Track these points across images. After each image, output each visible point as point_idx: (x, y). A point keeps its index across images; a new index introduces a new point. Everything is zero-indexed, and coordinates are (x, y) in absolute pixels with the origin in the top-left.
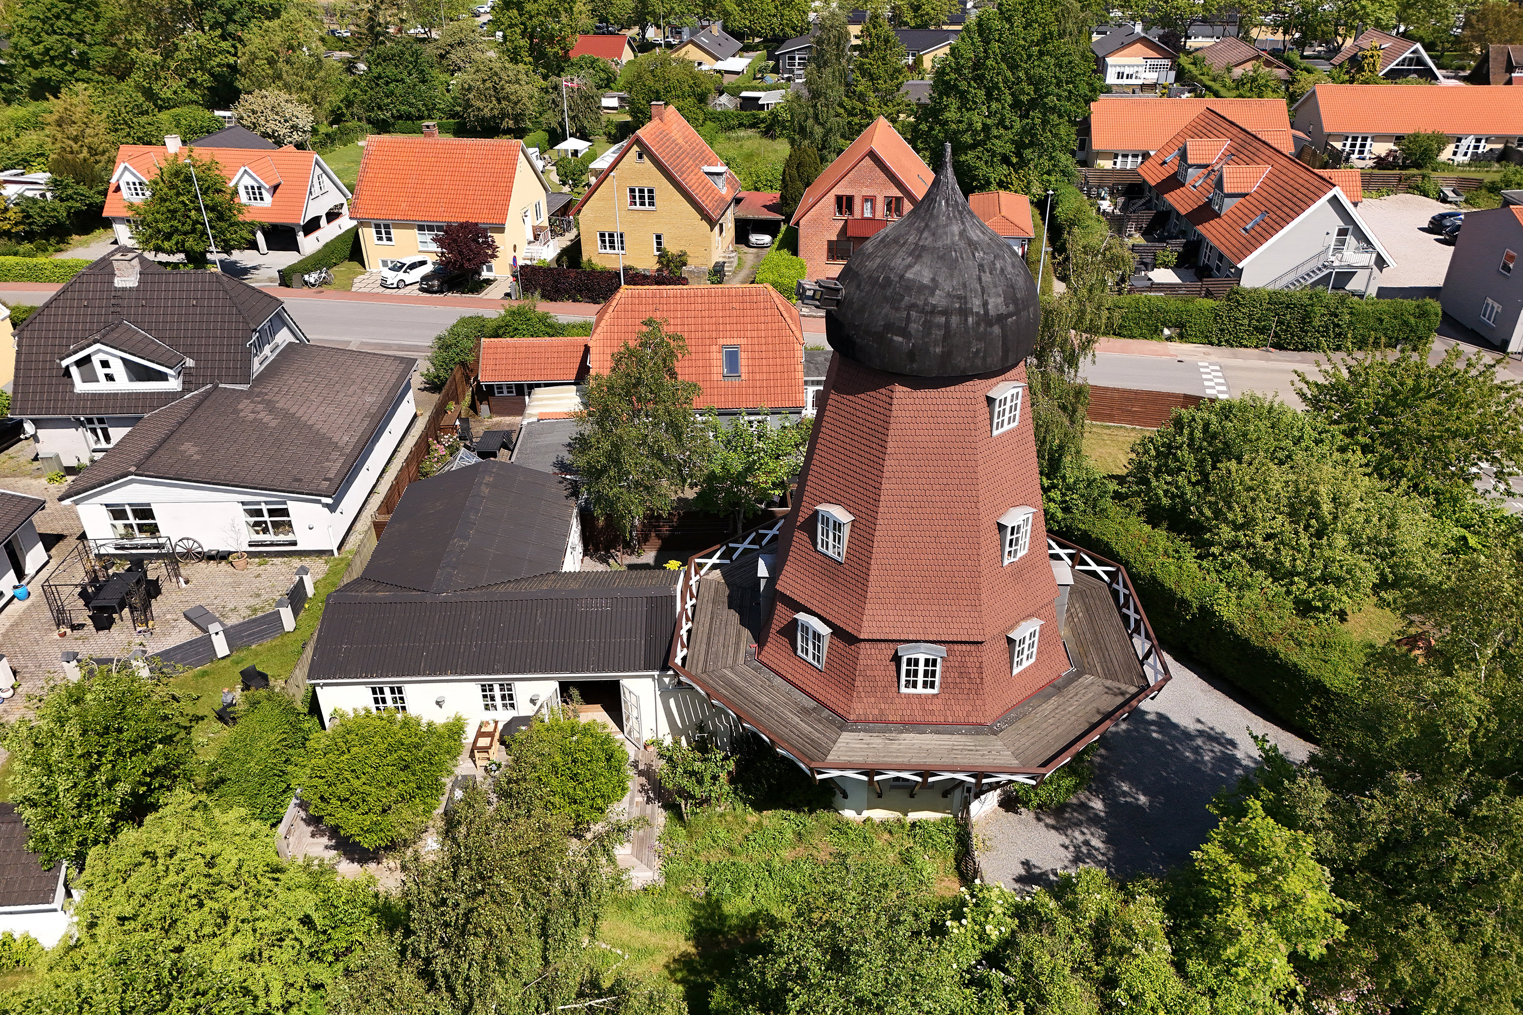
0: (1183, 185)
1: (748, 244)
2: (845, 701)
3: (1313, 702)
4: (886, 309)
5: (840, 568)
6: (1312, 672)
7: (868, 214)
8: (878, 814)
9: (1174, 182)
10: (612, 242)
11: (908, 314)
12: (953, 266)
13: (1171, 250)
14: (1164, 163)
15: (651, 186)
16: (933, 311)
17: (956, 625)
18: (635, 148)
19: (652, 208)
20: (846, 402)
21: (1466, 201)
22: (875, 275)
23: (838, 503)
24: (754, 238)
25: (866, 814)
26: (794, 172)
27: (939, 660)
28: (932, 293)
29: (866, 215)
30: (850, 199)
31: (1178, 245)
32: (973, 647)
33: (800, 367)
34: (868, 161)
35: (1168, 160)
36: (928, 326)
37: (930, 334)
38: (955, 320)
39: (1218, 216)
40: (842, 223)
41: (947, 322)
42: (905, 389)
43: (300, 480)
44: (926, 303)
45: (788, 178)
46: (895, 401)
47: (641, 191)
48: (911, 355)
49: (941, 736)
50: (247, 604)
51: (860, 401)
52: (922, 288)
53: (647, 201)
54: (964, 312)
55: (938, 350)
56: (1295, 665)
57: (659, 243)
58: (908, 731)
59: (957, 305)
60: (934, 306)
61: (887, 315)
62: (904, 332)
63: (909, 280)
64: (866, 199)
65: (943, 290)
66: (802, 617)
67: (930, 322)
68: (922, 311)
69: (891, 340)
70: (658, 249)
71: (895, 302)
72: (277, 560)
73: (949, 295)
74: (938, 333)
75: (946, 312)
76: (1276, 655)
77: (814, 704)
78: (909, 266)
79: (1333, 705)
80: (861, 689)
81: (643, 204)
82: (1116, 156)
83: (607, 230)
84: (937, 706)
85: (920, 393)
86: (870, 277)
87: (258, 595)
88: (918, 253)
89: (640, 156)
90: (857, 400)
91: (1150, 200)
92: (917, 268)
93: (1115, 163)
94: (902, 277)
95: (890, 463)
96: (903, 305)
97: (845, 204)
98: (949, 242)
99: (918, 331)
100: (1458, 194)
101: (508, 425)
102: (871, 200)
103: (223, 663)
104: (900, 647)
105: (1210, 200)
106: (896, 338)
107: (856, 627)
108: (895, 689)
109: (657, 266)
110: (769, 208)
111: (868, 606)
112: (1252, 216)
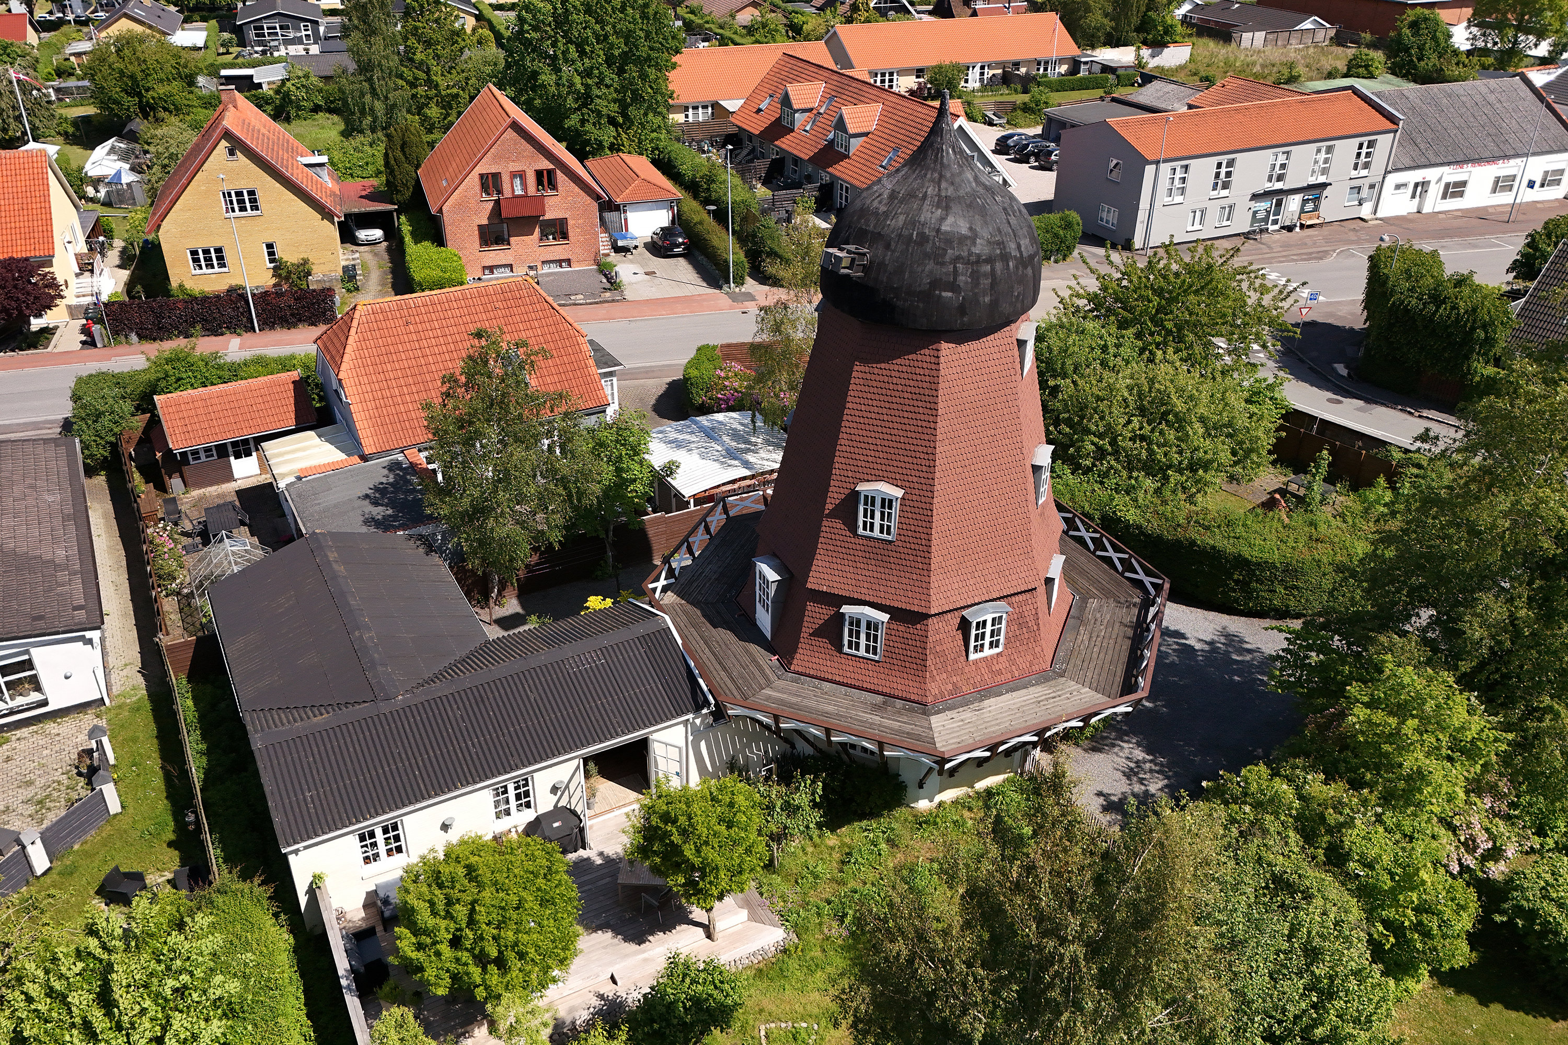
0: (792, 131)
1: (354, 241)
2: (917, 685)
3: (1236, 577)
4: (930, 266)
5: (889, 547)
6: (1230, 549)
7: (519, 191)
8: (949, 795)
9: (780, 128)
10: (208, 260)
11: (955, 267)
12: (983, 212)
13: (808, 195)
14: (759, 110)
15: (251, 187)
16: (979, 261)
17: (1014, 577)
18: (224, 143)
19: (255, 213)
20: (876, 371)
21: (1008, 123)
22: (905, 232)
23: (879, 479)
24: (362, 234)
25: (938, 798)
26: (399, 154)
27: (1004, 616)
28: (974, 244)
29: (516, 193)
30: (496, 176)
31: (813, 189)
32: (1028, 595)
33: (591, 362)
34: (510, 134)
35: (762, 106)
36: (975, 276)
37: (978, 284)
38: (999, 266)
39: (847, 157)
40: (492, 204)
41: (993, 269)
42: (951, 345)
43: (40, 618)
44: (970, 254)
45: (392, 162)
46: (942, 360)
47: (239, 194)
48: (962, 309)
49: (1014, 694)
50: (20, 798)
51: (896, 368)
52: (962, 239)
53: (248, 205)
54: (1005, 257)
55: (987, 299)
56: (1213, 547)
57: (271, 254)
58: (987, 697)
59: (998, 252)
60: (979, 256)
61: (931, 272)
62: (953, 287)
63: (946, 232)
64: (513, 175)
65: (983, 238)
66: (845, 609)
67: (977, 272)
68: (968, 263)
69: (940, 296)
70: (271, 261)
71: (938, 256)
72: (24, 732)
73: (989, 242)
74: (986, 282)
75: (990, 260)
76: (1193, 543)
77: (880, 698)
78: (942, 219)
79: (1255, 574)
80: (933, 668)
81: (243, 209)
82: (686, 109)
83: (199, 245)
84: (1003, 664)
85: (964, 347)
86: (900, 235)
87: (30, 783)
88: (945, 204)
89: (232, 152)
90: (892, 367)
91: (753, 150)
92: (950, 220)
93: (687, 116)
94: (938, 231)
95: (942, 426)
96: (947, 259)
97: (490, 183)
98: (969, 189)
99: (967, 283)
100: (999, 117)
101: (218, 496)
102: (522, 175)
103: (48, 880)
104: (965, 613)
105: (832, 142)
106: (944, 294)
107: (923, 603)
108: (963, 658)
109: (274, 281)
110: (373, 197)
111: (933, 578)
112: (883, 153)
